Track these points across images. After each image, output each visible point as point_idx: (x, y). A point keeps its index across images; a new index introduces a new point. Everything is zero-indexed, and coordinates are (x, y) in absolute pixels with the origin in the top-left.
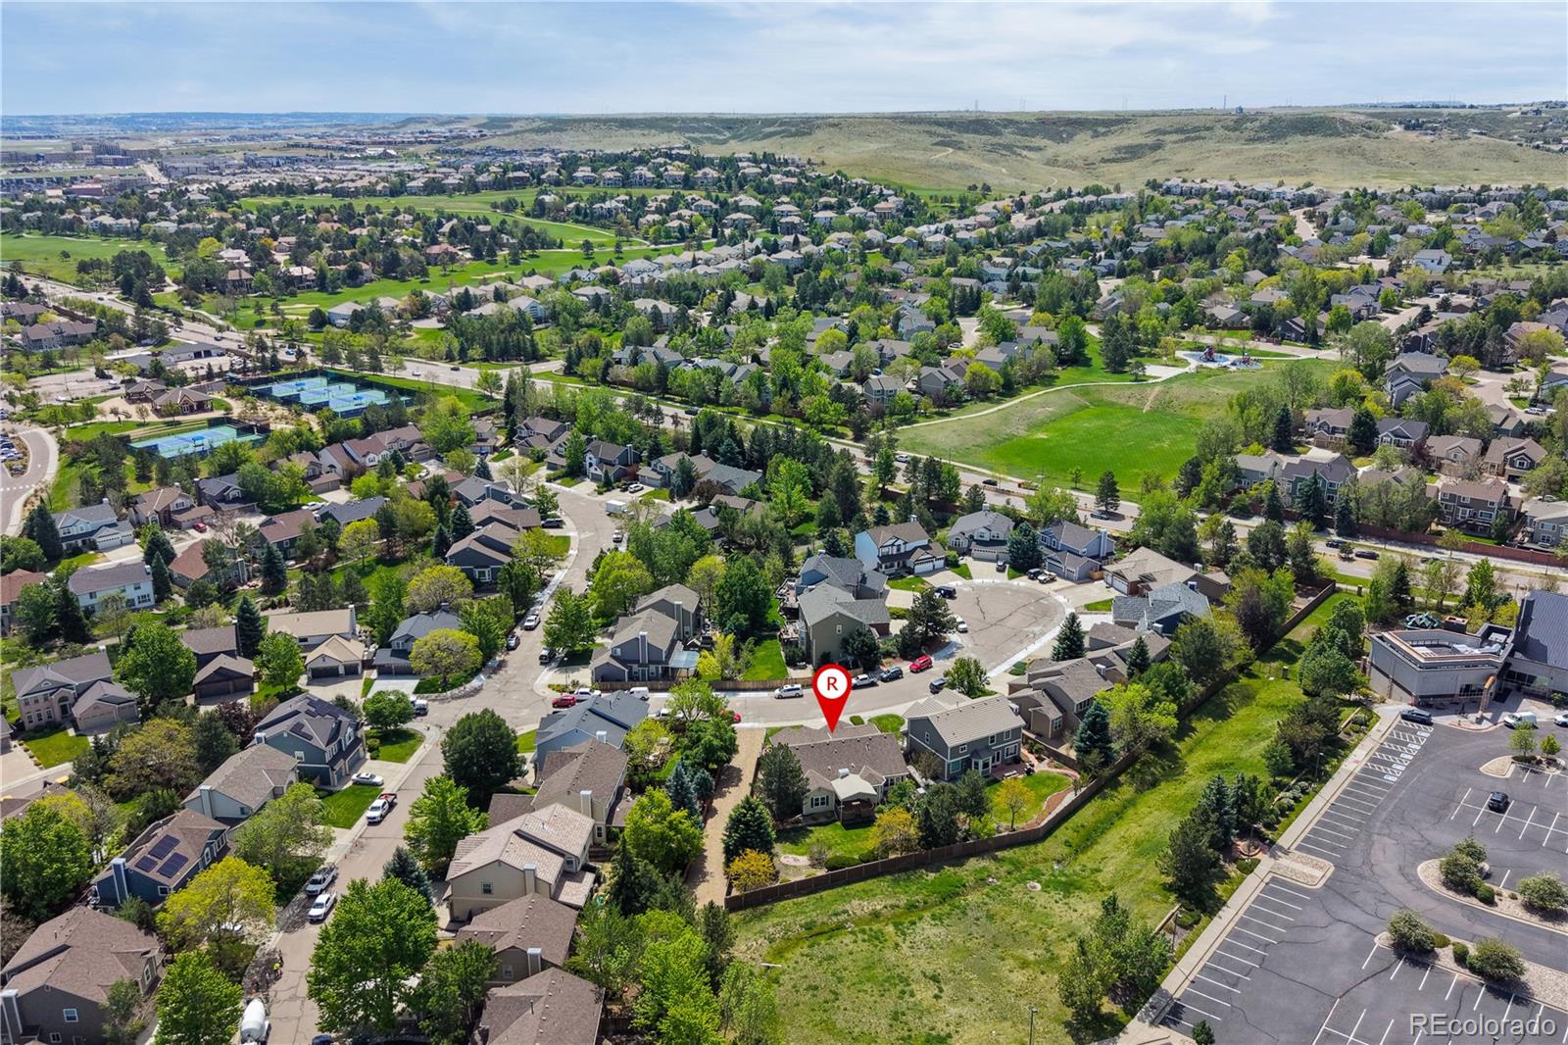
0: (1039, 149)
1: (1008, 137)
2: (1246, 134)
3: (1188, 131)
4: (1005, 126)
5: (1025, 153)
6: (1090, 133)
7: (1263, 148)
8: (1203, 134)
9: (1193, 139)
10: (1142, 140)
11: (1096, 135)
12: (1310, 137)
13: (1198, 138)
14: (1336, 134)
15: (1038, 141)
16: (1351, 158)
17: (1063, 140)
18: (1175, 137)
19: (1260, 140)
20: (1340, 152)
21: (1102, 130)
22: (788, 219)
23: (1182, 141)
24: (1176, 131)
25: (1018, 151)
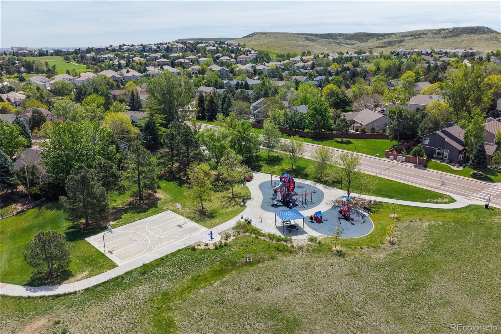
0: (352, 44)
1: (340, 40)
2: (442, 35)
3: (416, 35)
4: (340, 36)
5: (345, 45)
6: (376, 39)
7: (448, 40)
8: (422, 36)
9: (417, 38)
10: (395, 39)
11: (378, 39)
12: (472, 35)
13: (420, 37)
14: (485, 33)
15: (353, 42)
16: (492, 42)
17: (363, 41)
18: (410, 38)
19: (448, 37)
20: (486, 40)
21: (381, 38)
22: (179, 60)
23: (412, 39)
24: (411, 36)
25: (342, 44)
